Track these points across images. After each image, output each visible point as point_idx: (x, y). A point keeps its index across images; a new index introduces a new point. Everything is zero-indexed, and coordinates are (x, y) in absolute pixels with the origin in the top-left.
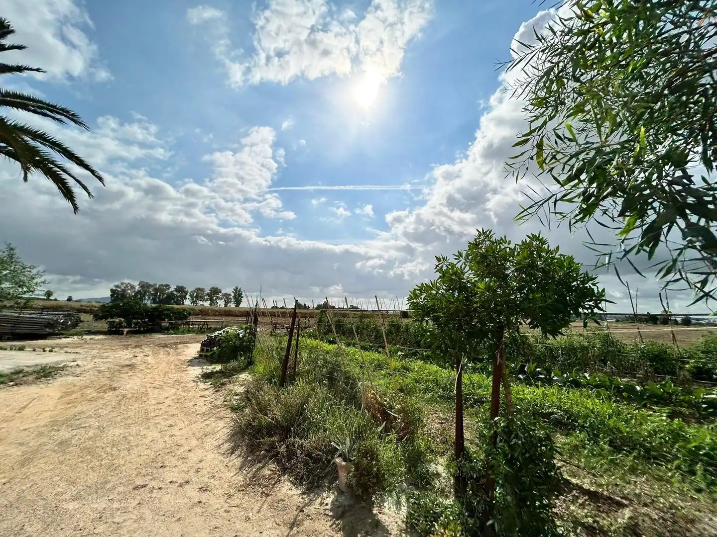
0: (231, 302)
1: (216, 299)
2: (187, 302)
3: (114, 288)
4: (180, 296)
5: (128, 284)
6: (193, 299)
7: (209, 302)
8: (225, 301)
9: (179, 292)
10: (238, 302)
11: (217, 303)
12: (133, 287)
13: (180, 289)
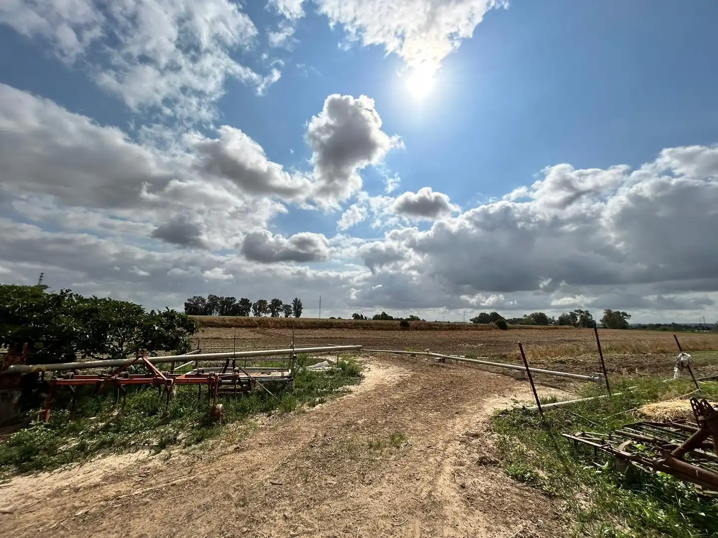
0: (291, 313)
1: (277, 311)
2: (251, 314)
3: (188, 302)
4: (244, 309)
5: (199, 297)
6: (256, 311)
7: (271, 314)
8: (286, 312)
9: (243, 305)
10: (298, 314)
11: (279, 315)
12: (203, 300)
13: (245, 302)
